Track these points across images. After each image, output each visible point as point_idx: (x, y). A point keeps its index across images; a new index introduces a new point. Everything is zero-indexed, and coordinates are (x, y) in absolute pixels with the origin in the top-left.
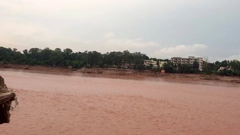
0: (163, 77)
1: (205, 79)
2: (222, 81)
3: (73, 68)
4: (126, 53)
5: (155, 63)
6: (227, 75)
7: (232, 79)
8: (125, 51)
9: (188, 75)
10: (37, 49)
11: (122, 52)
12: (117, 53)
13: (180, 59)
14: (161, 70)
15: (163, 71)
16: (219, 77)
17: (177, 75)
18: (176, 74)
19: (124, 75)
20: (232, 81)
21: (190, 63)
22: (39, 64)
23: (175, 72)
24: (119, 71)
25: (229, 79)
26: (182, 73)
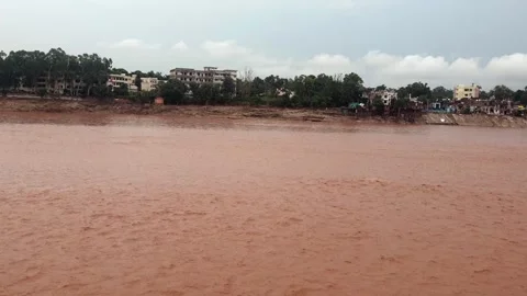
0: (164, 114)
1: (252, 116)
2: (285, 119)
4: (58, 55)
5: (129, 81)
6: (290, 107)
7: (303, 114)
8: (53, 50)
9: (216, 108)
11: (46, 53)
12: (30, 53)
13: (191, 72)
14: (153, 99)
15: (159, 101)
16: (278, 111)
17: (194, 109)
18: (189, 107)
19: (59, 111)
20: (305, 119)
21: (215, 82)
23: (185, 102)
24: (41, 101)
25: (299, 114)
26: (202, 103)
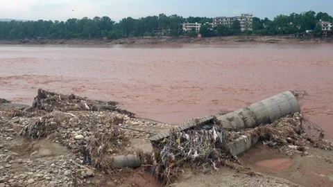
3: (109, 39)
4: (162, 16)
5: (199, 26)
10: (74, 20)
11: (158, 16)
12: (152, 17)
14: (197, 35)
15: (199, 35)
22: (75, 37)
23: (214, 36)
